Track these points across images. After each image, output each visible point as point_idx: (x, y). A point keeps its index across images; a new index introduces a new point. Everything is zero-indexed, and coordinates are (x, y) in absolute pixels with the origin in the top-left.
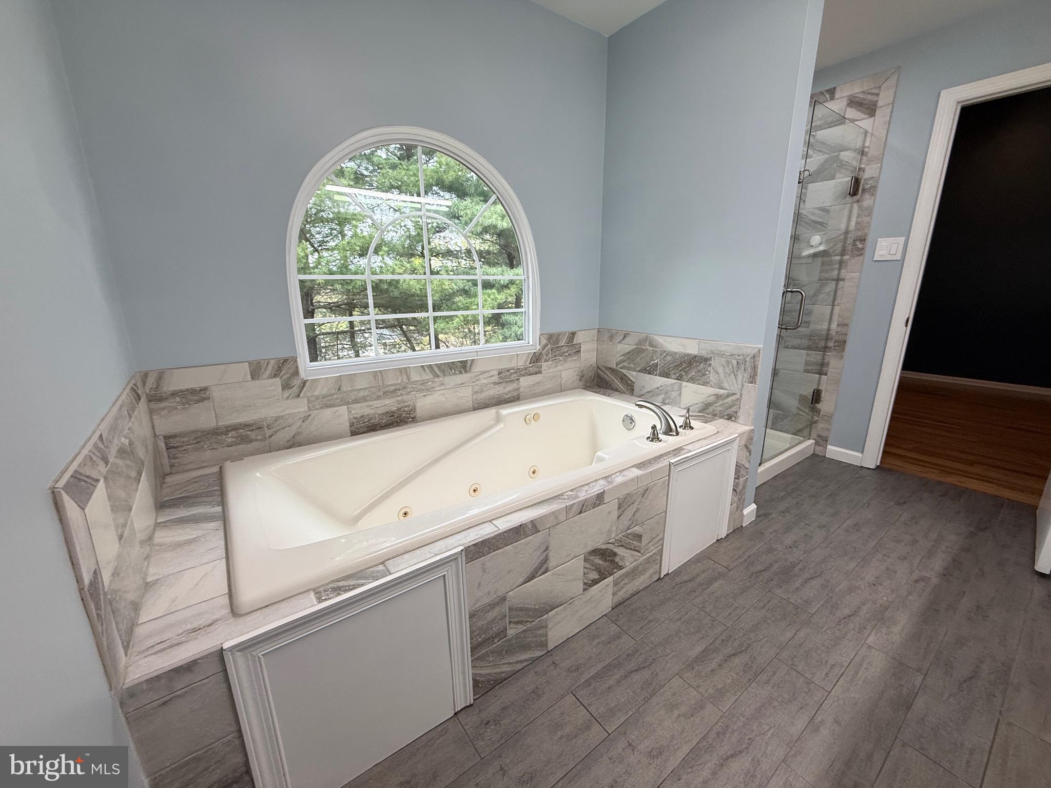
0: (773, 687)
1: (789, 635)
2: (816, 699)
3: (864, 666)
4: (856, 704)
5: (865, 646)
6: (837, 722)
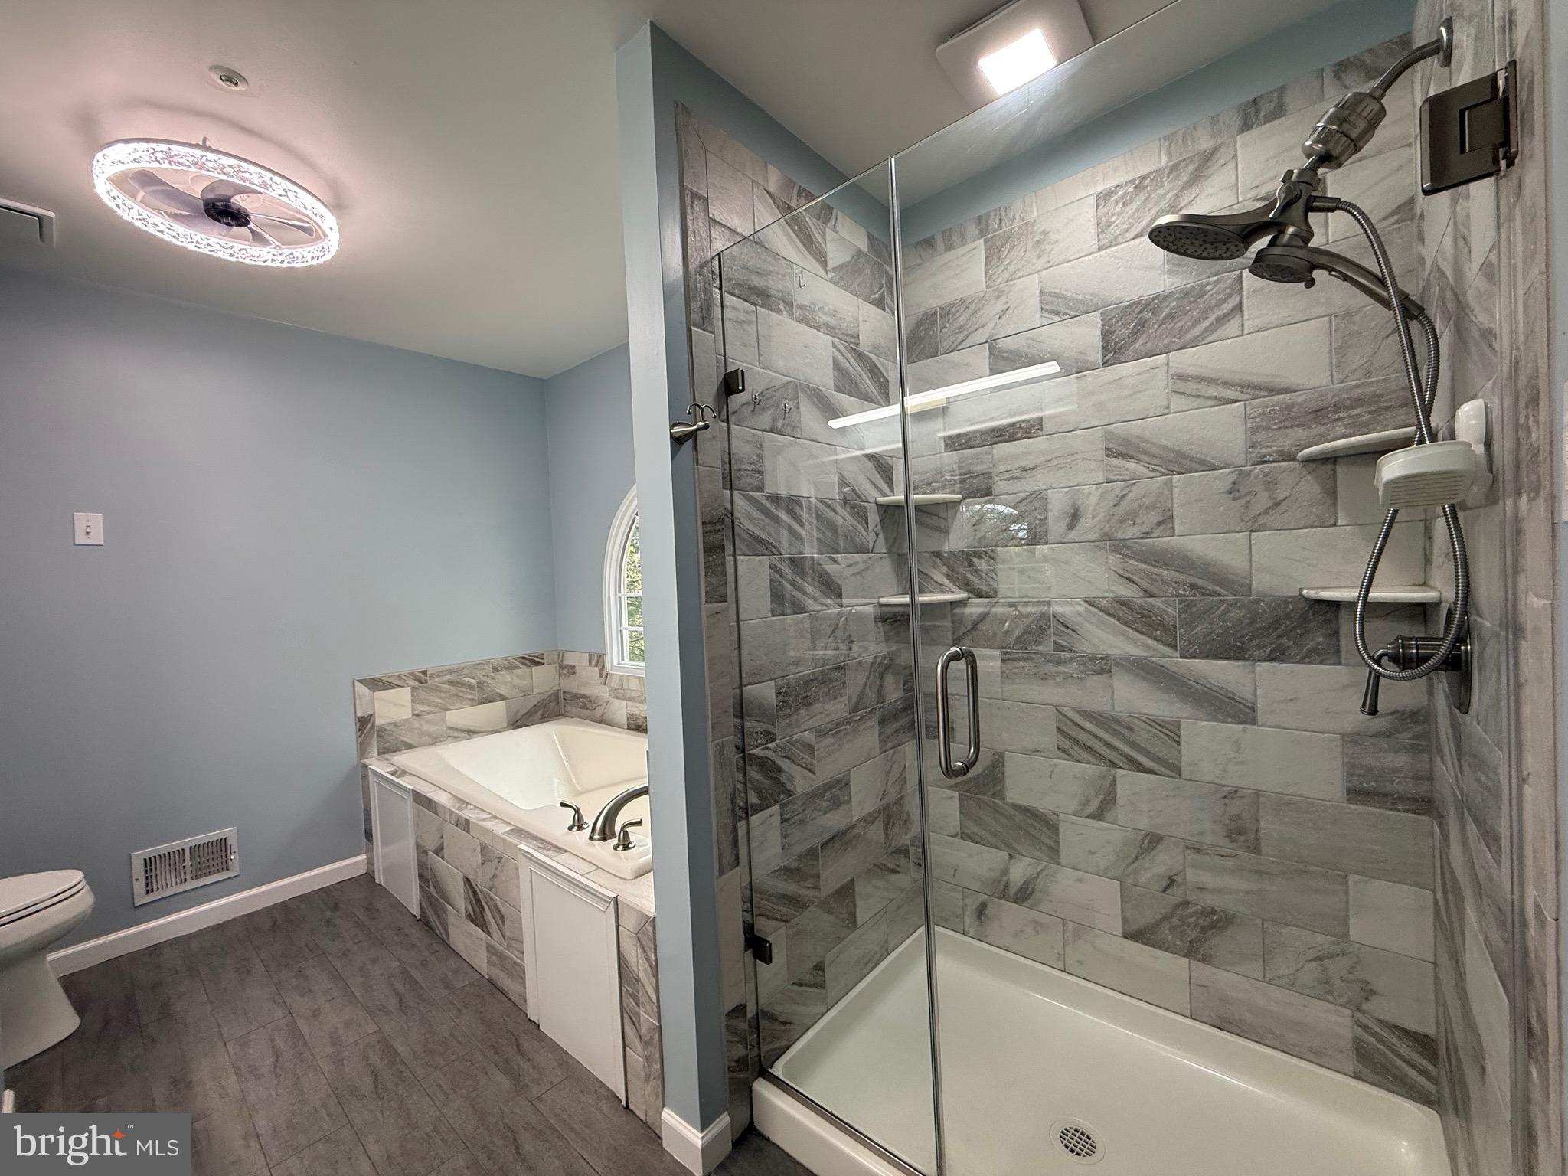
0: (314, 1109)
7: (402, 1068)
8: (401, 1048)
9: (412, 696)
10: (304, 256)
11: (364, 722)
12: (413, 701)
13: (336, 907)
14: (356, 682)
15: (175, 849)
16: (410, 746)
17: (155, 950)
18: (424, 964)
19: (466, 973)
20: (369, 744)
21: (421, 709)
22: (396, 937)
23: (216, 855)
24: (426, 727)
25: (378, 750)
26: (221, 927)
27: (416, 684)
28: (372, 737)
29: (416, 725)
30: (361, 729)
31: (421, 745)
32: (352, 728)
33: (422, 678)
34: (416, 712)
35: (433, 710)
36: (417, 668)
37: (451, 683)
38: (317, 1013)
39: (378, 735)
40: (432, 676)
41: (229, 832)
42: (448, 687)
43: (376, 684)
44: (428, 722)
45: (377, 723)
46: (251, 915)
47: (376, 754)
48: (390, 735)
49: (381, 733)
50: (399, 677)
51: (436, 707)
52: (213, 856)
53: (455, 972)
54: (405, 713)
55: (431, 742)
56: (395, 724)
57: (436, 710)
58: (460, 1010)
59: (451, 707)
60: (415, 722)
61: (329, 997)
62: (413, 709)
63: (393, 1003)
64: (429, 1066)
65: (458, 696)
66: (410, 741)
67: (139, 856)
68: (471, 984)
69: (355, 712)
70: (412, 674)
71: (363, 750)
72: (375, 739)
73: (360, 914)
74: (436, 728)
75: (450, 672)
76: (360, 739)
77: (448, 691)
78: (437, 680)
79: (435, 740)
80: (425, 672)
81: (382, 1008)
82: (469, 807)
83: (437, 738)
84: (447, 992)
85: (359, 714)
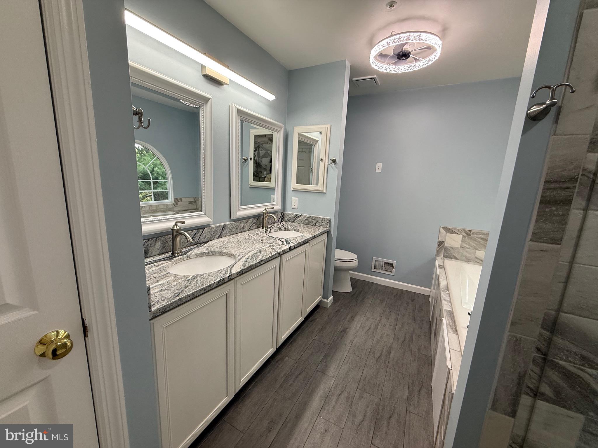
0: (364, 349)
1: (365, 372)
2: (352, 349)
3: (336, 367)
4: (340, 351)
5: (335, 377)
6: (346, 345)
7: (387, 360)
8: (392, 354)
9: (462, 239)
10: (433, 58)
11: (441, 243)
12: (462, 241)
13: (413, 300)
14: (441, 227)
15: (382, 261)
16: (456, 258)
17: (373, 284)
18: (419, 336)
19: (428, 351)
20: (441, 252)
21: (465, 246)
22: (419, 322)
23: (391, 267)
24: (465, 254)
25: (444, 255)
26: (387, 287)
27: (465, 235)
28: (442, 249)
29: (461, 251)
30: (439, 245)
31: (461, 260)
32: (437, 244)
33: (468, 233)
34: (462, 246)
35: (470, 247)
36: (467, 228)
37: (482, 239)
38: (385, 325)
39: (444, 250)
40: (473, 233)
41: (394, 262)
42: (480, 240)
43: (449, 230)
44: (467, 252)
45: (445, 245)
46: (394, 288)
47: (442, 256)
48: (449, 251)
49: (446, 250)
50: (459, 230)
51: (471, 246)
52: (389, 267)
53: (425, 347)
54: (457, 245)
55: (466, 260)
56: (452, 248)
57: (472, 248)
58: (415, 360)
59: (479, 249)
60: (461, 250)
61: (390, 324)
62: (461, 245)
63: (401, 340)
64: (393, 366)
65: (484, 245)
66: (457, 257)
67: (375, 258)
68: (426, 356)
69: (438, 239)
70: (464, 230)
71: (438, 254)
72: (443, 250)
73: (417, 306)
74: (470, 255)
75: (483, 234)
76: (438, 249)
77: (479, 242)
78: (475, 235)
79: (468, 260)
80: (470, 231)
81: (398, 339)
82: (447, 292)
83: (469, 259)
84: (417, 351)
85: (439, 240)
